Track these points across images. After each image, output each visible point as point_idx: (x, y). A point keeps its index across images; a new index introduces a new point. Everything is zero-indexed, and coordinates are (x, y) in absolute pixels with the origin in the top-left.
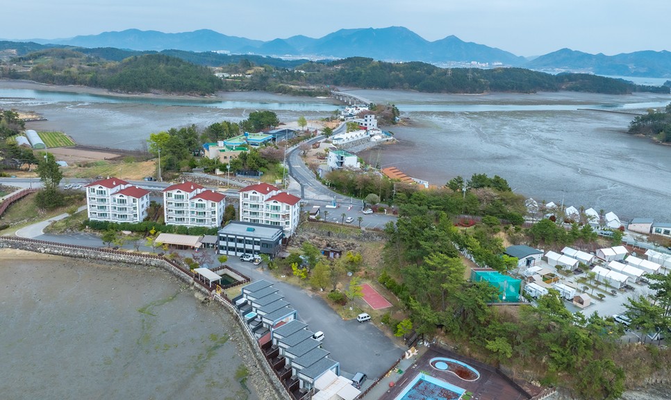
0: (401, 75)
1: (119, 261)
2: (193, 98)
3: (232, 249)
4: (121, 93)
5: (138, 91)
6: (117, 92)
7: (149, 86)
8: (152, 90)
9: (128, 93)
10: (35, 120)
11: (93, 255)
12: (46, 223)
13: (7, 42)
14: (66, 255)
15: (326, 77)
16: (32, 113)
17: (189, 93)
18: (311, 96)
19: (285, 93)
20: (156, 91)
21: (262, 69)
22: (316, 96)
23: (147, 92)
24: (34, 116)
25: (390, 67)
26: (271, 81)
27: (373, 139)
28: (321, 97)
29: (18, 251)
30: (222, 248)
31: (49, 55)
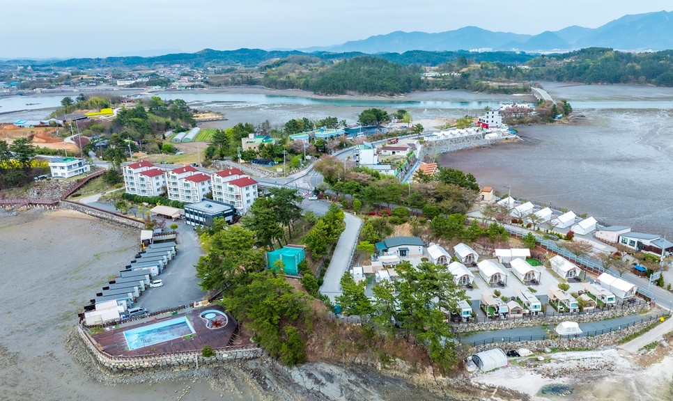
0: (638, 67)
1: (122, 224)
2: (382, 98)
3: (192, 220)
4: (321, 95)
5: (336, 93)
6: (318, 94)
7: (345, 88)
8: (348, 92)
9: (326, 95)
10: (218, 120)
11: (110, 218)
12: (99, 195)
13: (276, 52)
14: (97, 217)
15: (550, 72)
16: (218, 113)
17: (379, 94)
18: (507, 93)
19: (482, 91)
20: (352, 93)
21: (479, 66)
22: (512, 93)
23: (343, 93)
24: (218, 117)
25: (629, 57)
26: (472, 79)
27: (487, 137)
28: (518, 95)
29: (76, 212)
30: (188, 219)
31: (290, 62)
